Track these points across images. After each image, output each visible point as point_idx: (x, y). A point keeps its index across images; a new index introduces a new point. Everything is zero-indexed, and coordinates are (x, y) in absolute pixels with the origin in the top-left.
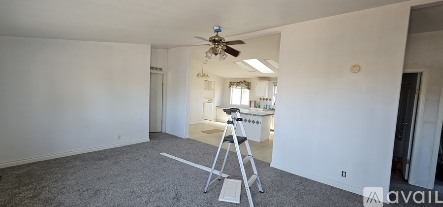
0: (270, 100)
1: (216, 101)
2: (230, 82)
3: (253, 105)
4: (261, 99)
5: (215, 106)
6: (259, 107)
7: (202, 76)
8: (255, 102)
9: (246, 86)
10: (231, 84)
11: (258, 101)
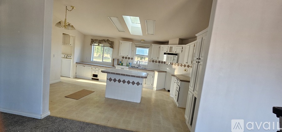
0: (132, 59)
1: (76, 56)
2: (92, 39)
3: (116, 63)
4: (123, 58)
5: (75, 62)
6: (122, 65)
7: (65, 26)
8: (118, 60)
9: (109, 45)
10: (93, 41)
11: (121, 59)
